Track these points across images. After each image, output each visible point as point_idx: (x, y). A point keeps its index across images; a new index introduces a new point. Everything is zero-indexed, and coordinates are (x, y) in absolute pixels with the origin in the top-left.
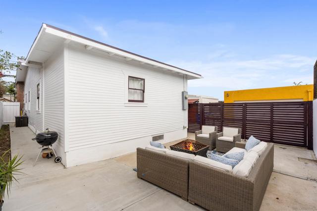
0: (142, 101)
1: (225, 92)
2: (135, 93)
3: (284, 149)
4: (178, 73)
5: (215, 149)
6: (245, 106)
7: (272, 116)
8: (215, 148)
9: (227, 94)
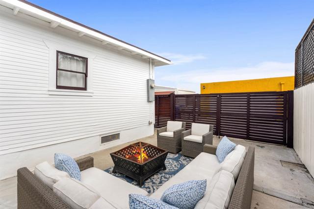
0: (85, 89)
1: (201, 84)
2: (72, 76)
3: (262, 147)
4: (142, 56)
5: (181, 153)
6: (219, 97)
7: (249, 109)
8: (181, 150)
9: (203, 87)
